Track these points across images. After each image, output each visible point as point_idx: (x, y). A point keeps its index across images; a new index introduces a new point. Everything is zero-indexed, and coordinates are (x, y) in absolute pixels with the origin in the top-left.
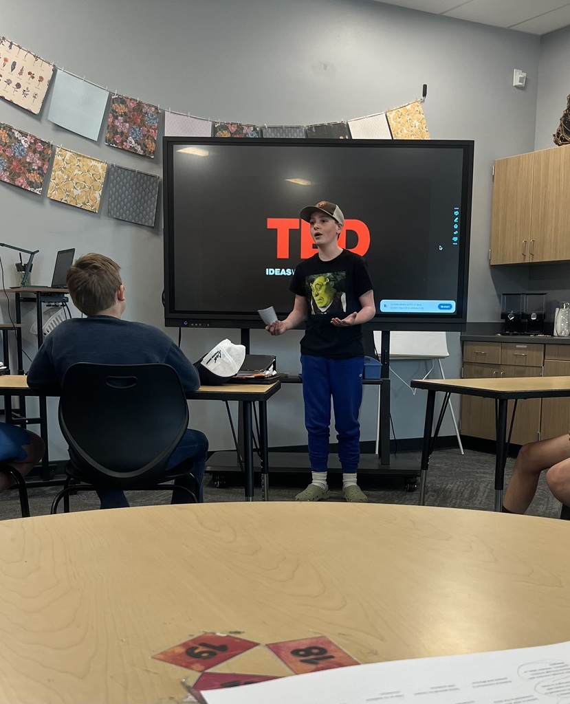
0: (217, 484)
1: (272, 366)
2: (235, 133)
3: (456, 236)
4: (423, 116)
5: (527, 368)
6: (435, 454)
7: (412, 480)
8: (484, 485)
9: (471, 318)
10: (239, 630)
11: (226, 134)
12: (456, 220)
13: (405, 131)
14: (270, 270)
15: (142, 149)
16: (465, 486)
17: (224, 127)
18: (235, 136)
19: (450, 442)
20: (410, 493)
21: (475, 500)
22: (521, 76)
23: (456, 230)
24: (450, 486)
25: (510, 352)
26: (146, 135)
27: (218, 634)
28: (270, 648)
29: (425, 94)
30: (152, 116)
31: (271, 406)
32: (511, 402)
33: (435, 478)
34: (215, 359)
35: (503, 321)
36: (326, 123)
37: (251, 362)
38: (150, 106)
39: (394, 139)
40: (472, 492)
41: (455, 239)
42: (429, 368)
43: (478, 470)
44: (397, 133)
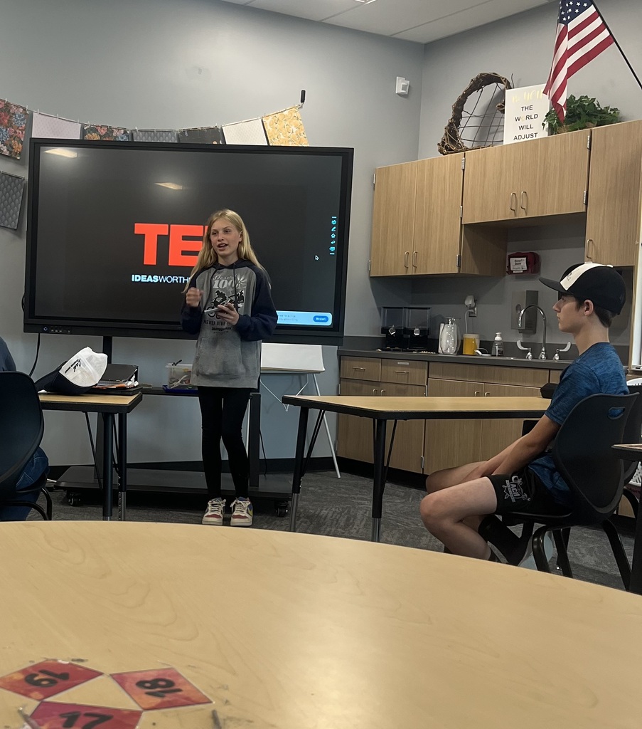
0: (71, 502)
1: (134, 377)
2: (105, 136)
3: (333, 245)
4: (301, 122)
5: (410, 387)
6: (307, 476)
7: (283, 505)
8: (361, 512)
9: (348, 332)
10: (82, 658)
11: (95, 137)
12: (333, 229)
13: (282, 137)
14: (136, 276)
15: (8, 150)
16: (340, 513)
17: (94, 130)
18: (104, 139)
19: (325, 464)
20: (281, 518)
21: (351, 529)
22: (404, 84)
23: (333, 240)
24: (324, 512)
25: (391, 369)
26: (12, 136)
27: (60, 661)
28: (114, 678)
29: (303, 100)
30: (20, 116)
31: (131, 419)
32: (390, 423)
33: (307, 503)
34: (75, 368)
35: (384, 335)
36: (199, 127)
37: (112, 372)
38: (18, 107)
39: (271, 145)
40: (348, 519)
41: (333, 249)
42: (303, 384)
43: (356, 497)
44: (274, 139)
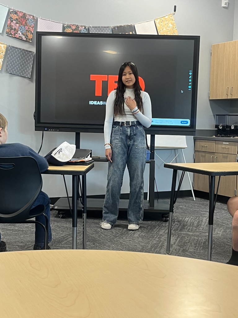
0: (60, 216)
1: (90, 155)
2: (75, 30)
3: (190, 85)
4: (174, 22)
5: (229, 155)
6: (178, 200)
7: (166, 216)
11: (69, 31)
12: (190, 77)
13: (165, 29)
14: (92, 102)
15: (25, 38)
16: (195, 219)
17: (69, 27)
18: (75, 32)
19: (187, 194)
20: (165, 223)
21: (200, 227)
22: (226, 2)
23: (190, 82)
24: (187, 219)
25: (220, 146)
26: (27, 30)
29: (175, 11)
30: (31, 20)
34: (59, 152)
35: (216, 129)
36: (123, 25)
38: (30, 15)
39: (159, 34)
40: (199, 222)
41: (190, 87)
42: (176, 154)
43: (203, 210)
44: (160, 31)
